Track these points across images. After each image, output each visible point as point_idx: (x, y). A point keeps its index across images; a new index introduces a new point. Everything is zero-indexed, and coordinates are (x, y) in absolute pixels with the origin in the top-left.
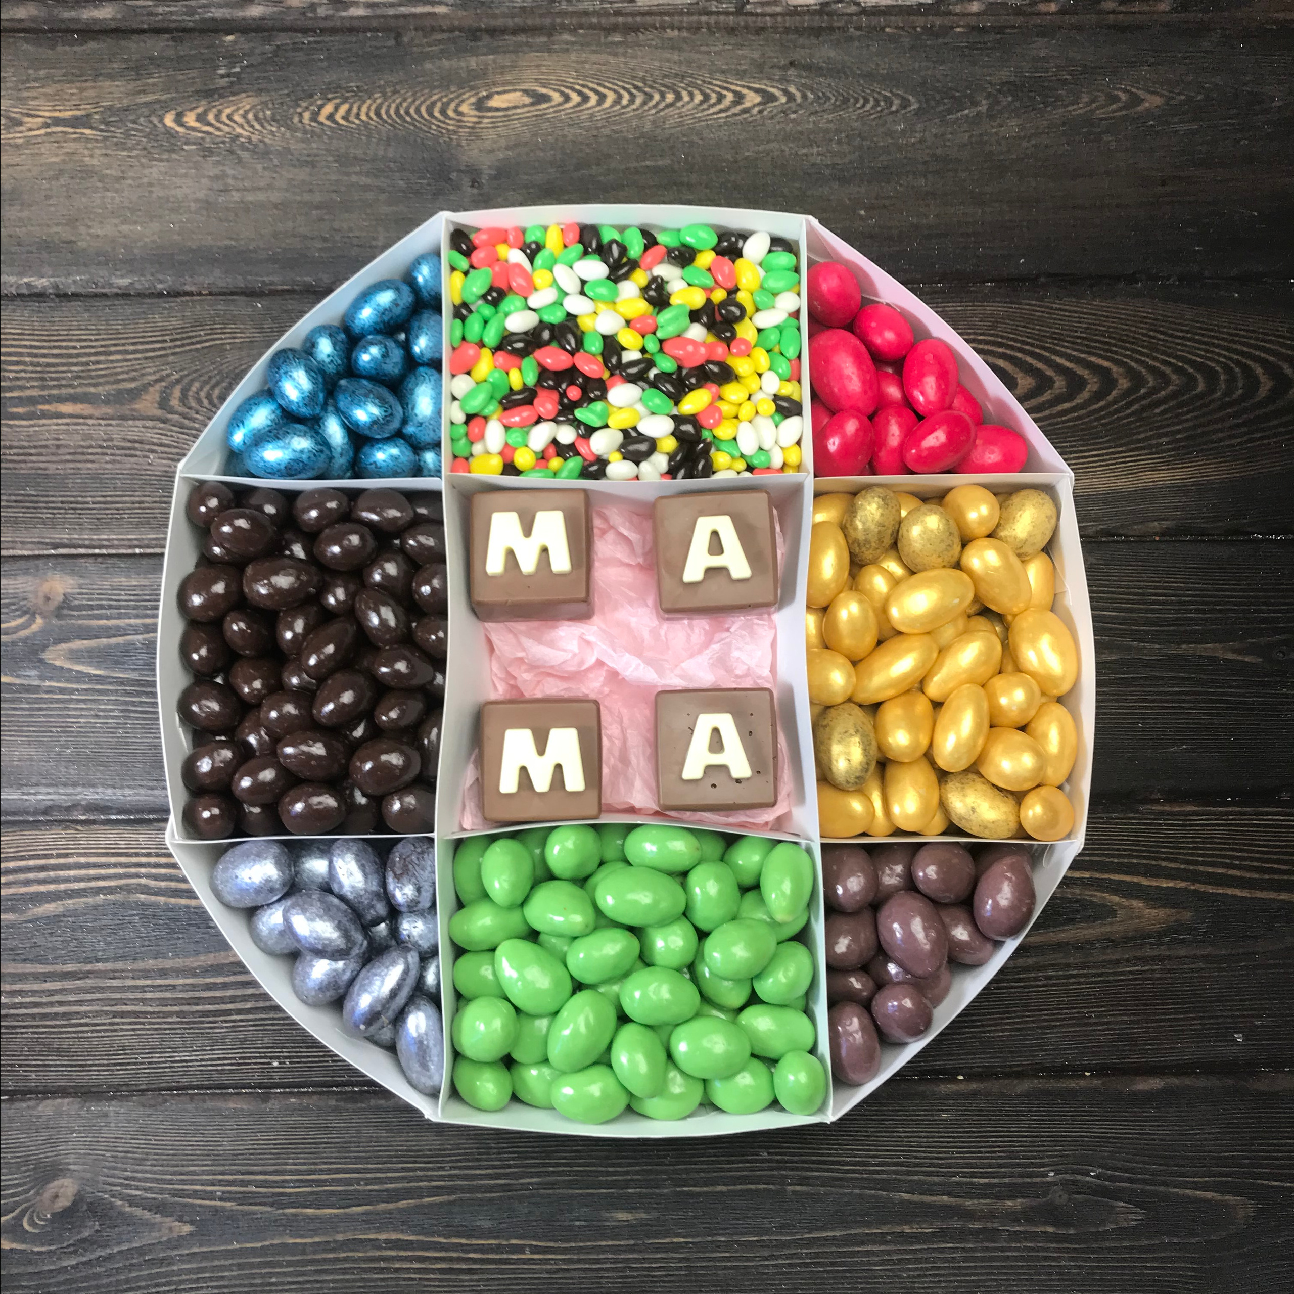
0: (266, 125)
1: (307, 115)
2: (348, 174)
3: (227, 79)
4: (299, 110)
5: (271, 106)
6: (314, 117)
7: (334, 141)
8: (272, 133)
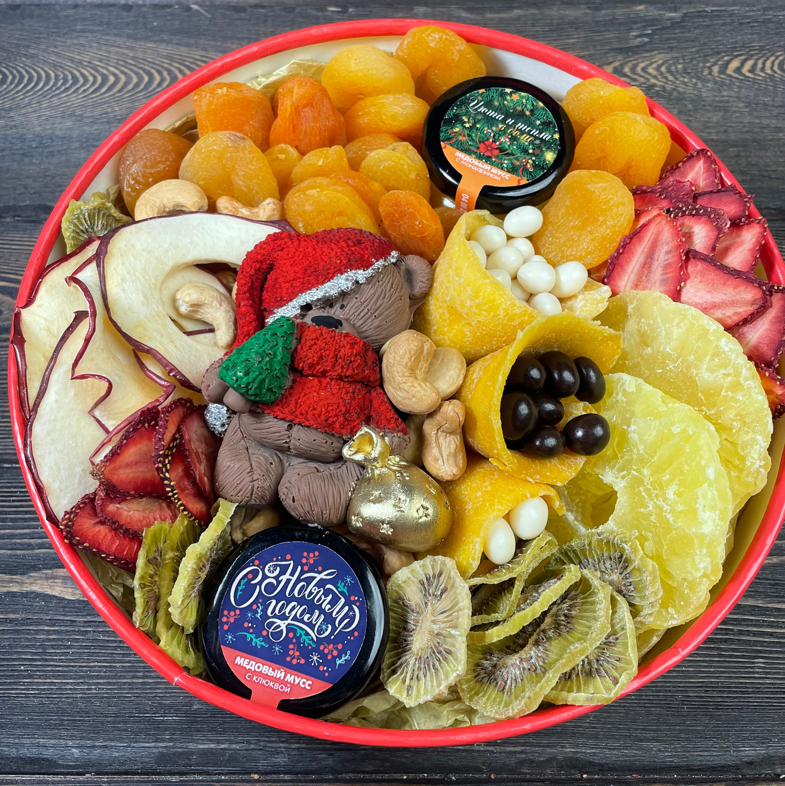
0: (678, 76)
1: (716, 69)
2: (759, 117)
3: (639, 39)
4: (708, 65)
5: (681, 61)
6: (723, 71)
7: (743, 90)
8: (685, 83)
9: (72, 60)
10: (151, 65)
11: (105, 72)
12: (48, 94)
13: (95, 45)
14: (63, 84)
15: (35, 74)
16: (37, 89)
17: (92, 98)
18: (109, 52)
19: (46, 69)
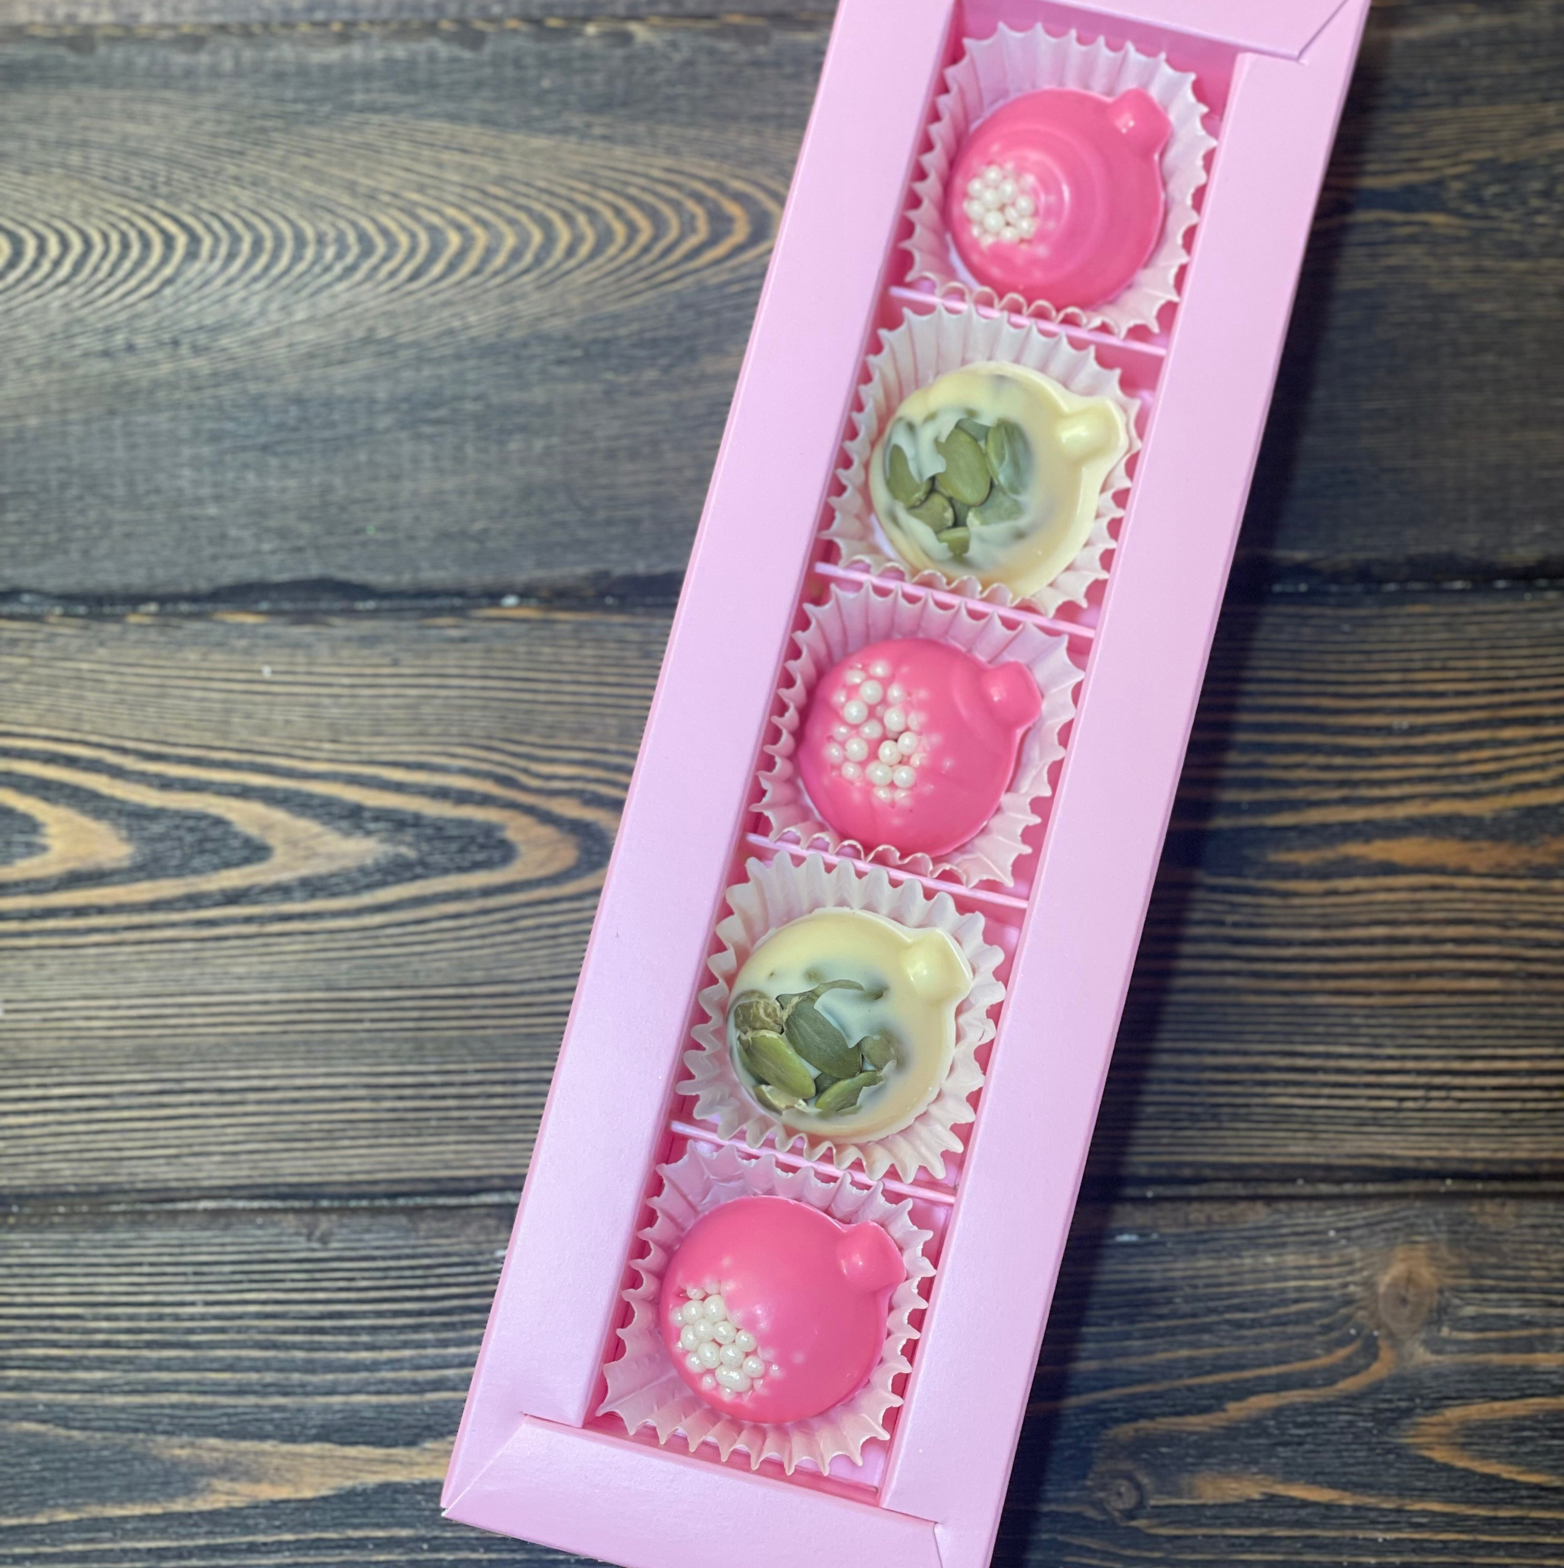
9: (351, 188)
10: (545, 198)
11: (435, 220)
12: (306, 285)
13: (403, 146)
14: (339, 256)
15: (265, 231)
16: (276, 271)
17: (410, 293)
18: (440, 165)
19: (292, 214)
